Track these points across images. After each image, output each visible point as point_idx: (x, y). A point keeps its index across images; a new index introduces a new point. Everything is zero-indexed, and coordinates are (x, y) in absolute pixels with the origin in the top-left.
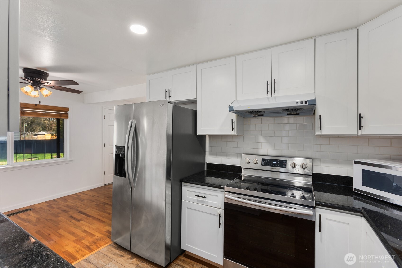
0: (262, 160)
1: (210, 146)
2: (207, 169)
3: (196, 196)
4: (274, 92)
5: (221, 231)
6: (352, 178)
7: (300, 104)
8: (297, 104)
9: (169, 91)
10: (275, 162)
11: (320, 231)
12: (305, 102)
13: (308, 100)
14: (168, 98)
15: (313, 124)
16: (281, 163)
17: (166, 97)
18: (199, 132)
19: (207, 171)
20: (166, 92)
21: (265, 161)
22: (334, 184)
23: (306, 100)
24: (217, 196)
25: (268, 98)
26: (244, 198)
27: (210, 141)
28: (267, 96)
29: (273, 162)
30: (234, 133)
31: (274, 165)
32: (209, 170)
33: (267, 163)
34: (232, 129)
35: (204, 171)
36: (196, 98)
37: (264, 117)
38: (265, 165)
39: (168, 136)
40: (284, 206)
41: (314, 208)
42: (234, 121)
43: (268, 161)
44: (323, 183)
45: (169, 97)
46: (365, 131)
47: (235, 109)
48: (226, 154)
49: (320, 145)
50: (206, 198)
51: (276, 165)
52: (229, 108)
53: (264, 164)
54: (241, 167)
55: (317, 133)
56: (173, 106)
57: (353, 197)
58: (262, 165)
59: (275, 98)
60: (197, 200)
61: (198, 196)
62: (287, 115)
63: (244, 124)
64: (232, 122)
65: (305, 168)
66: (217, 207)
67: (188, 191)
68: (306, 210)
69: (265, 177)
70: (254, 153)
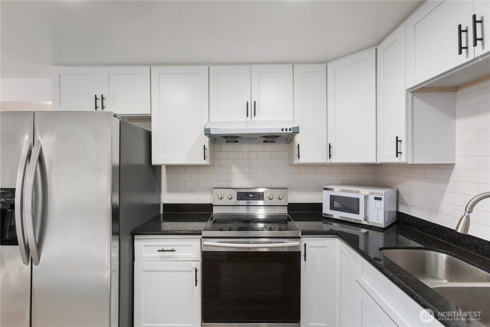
0: (237, 195)
1: (168, 181)
2: (163, 212)
3: (158, 251)
4: (255, 115)
5: (198, 290)
6: (322, 204)
7: (284, 131)
8: (282, 131)
9: (103, 98)
10: (252, 196)
11: (305, 260)
12: (290, 129)
13: (292, 128)
14: (100, 109)
15: (287, 152)
16: (258, 196)
17: (96, 107)
18: (154, 162)
19: (164, 214)
20: (96, 99)
21: (241, 195)
22: (305, 211)
23: (291, 127)
24: (191, 245)
25: (247, 122)
26: (228, 242)
27: (167, 173)
28: (247, 119)
29: (250, 195)
30: (206, 162)
31: (250, 199)
32: (167, 213)
33: (243, 197)
34: (205, 157)
35: (160, 215)
36: (150, 113)
37: (239, 143)
38: (241, 200)
39: (113, 168)
40: (272, 242)
41: (299, 238)
42: (207, 148)
43: (243, 195)
44: (296, 212)
45: (103, 107)
46: (334, 160)
47: (212, 132)
48: (191, 191)
49: (293, 174)
50: (174, 251)
51: (253, 199)
52: (205, 130)
53: (240, 198)
54: (213, 204)
55: (295, 162)
56: (120, 122)
57: (323, 222)
58: (237, 200)
59: (255, 122)
60: (161, 256)
61: (163, 251)
62: (263, 142)
63: (214, 152)
64: (205, 149)
65: (271, 199)
66: (192, 260)
67: (144, 246)
68: (293, 242)
69: (241, 214)
70: (226, 186)
